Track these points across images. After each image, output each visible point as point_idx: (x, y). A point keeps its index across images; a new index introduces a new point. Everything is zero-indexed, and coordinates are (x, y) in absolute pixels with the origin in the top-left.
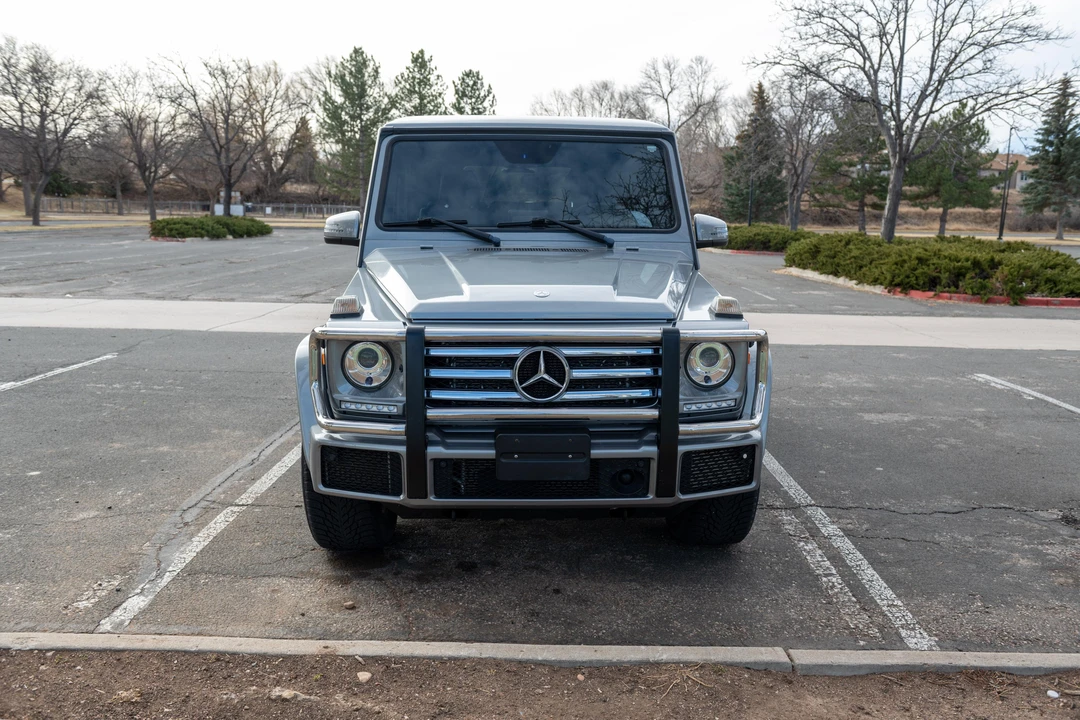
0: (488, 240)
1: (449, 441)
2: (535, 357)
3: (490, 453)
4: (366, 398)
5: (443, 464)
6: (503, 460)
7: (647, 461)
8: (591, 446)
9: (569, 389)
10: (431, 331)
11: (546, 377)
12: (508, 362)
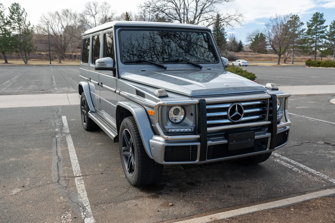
0: (163, 67)
1: (211, 139)
2: (234, 107)
3: (225, 141)
4: (177, 126)
5: (211, 147)
6: (231, 143)
7: (267, 138)
8: (254, 135)
9: (244, 117)
10: (208, 100)
11: (238, 113)
12: (225, 109)
